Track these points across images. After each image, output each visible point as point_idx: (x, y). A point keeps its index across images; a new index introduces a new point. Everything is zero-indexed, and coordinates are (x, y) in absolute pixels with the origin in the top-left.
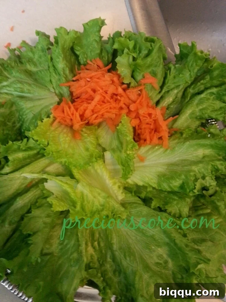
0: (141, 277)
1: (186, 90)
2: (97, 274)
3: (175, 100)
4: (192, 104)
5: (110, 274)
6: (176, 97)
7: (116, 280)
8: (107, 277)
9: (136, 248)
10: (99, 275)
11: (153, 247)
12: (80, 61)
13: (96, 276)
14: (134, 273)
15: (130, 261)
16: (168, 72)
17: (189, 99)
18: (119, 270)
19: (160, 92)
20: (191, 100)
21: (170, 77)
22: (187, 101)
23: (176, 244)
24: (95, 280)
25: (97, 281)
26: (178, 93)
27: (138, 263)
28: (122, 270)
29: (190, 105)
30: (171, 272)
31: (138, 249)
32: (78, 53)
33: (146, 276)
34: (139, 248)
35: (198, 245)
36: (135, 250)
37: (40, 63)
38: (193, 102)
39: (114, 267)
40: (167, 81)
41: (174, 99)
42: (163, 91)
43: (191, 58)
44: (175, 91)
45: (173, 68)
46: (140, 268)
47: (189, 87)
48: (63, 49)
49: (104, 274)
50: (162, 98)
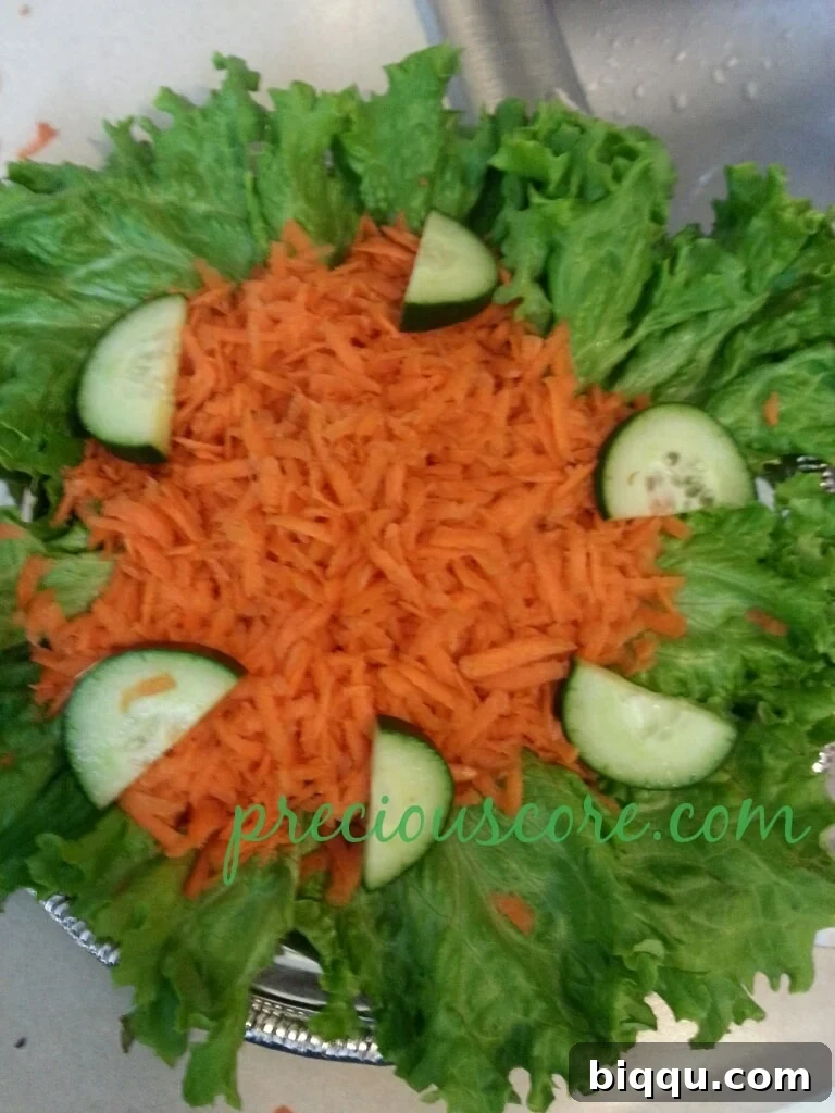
0: (457, 951)
1: (729, 339)
2: (320, 918)
3: (685, 370)
4: (739, 394)
5: (363, 924)
6: (690, 361)
7: (379, 944)
8: (353, 932)
9: (462, 857)
10: (328, 921)
11: (514, 866)
12: (363, 197)
13: (317, 922)
14: (439, 935)
15: (434, 895)
16: (666, 264)
17: (734, 370)
18: (393, 918)
19: (627, 334)
20: (741, 379)
21: (670, 283)
22: (726, 378)
23: (587, 867)
24: (310, 934)
25: (315, 938)
26: (699, 345)
27: (458, 904)
28: (405, 920)
29: (733, 398)
30: (557, 956)
31: (465, 863)
32: (358, 168)
33: (474, 951)
34: (470, 862)
35: (664, 882)
36: (455, 864)
37: (219, 186)
38: (745, 386)
39: (381, 908)
40: (657, 295)
41: (681, 368)
42: (641, 332)
44: (687, 338)
45: (684, 251)
46: (459, 922)
47: (744, 327)
48: (297, 160)
49: (344, 921)
50: (634, 354)
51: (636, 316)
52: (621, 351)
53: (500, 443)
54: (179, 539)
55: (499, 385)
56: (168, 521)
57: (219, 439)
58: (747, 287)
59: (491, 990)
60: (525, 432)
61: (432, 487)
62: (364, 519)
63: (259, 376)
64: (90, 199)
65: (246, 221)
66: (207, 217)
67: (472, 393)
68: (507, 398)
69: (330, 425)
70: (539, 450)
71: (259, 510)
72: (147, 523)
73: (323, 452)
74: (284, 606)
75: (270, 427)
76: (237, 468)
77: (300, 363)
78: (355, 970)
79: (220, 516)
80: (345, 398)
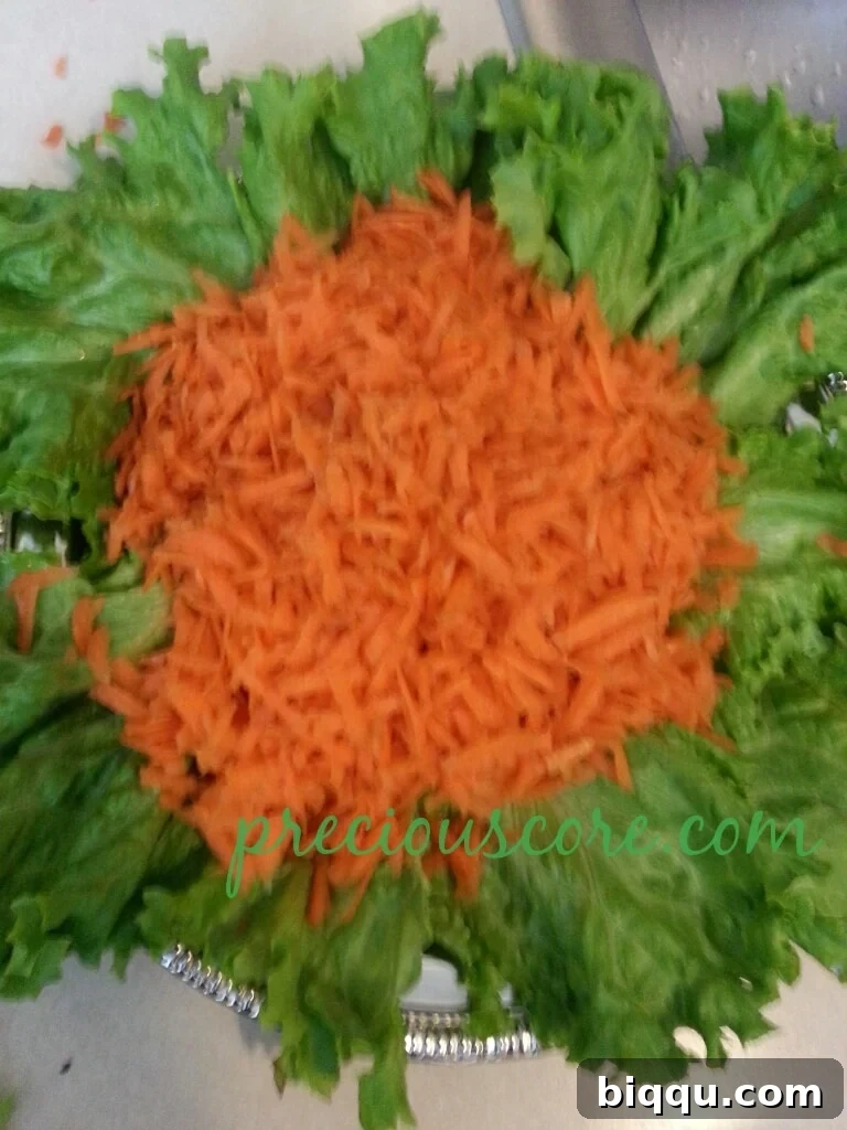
0: (601, 926)
1: (746, 268)
2: (451, 918)
3: (707, 305)
4: (771, 321)
5: (493, 918)
6: (711, 294)
7: (513, 936)
8: (484, 927)
10: (458, 921)
13: (449, 924)
14: (579, 915)
15: (564, 874)
16: (675, 201)
17: (759, 297)
18: (521, 904)
19: (650, 278)
20: (770, 305)
21: (682, 221)
22: (752, 308)
24: (447, 940)
26: (716, 283)
27: (590, 880)
29: (764, 326)
30: (697, 910)
33: (618, 923)
37: (201, 192)
38: (774, 312)
39: (506, 897)
40: (671, 237)
41: (704, 302)
42: (662, 272)
43: (764, 148)
44: (708, 274)
45: (691, 187)
46: (596, 897)
47: (761, 253)
48: (282, 152)
49: (472, 919)
50: (658, 299)
51: (654, 261)
52: (646, 297)
53: (548, 408)
54: (251, 561)
55: (537, 352)
56: (238, 546)
57: (264, 452)
58: (761, 210)
59: (642, 960)
60: (569, 393)
61: (496, 465)
62: (437, 509)
63: (290, 381)
64: (75, 221)
65: (238, 225)
66: (196, 227)
67: (513, 361)
68: (548, 364)
69: (384, 421)
70: (587, 409)
71: (330, 517)
72: (218, 550)
73: (384, 450)
74: (372, 612)
75: (318, 431)
76: (294, 478)
77: (329, 360)
78: (497, 964)
79: (287, 531)
80: (388, 390)
